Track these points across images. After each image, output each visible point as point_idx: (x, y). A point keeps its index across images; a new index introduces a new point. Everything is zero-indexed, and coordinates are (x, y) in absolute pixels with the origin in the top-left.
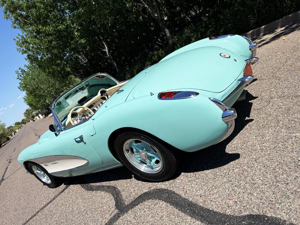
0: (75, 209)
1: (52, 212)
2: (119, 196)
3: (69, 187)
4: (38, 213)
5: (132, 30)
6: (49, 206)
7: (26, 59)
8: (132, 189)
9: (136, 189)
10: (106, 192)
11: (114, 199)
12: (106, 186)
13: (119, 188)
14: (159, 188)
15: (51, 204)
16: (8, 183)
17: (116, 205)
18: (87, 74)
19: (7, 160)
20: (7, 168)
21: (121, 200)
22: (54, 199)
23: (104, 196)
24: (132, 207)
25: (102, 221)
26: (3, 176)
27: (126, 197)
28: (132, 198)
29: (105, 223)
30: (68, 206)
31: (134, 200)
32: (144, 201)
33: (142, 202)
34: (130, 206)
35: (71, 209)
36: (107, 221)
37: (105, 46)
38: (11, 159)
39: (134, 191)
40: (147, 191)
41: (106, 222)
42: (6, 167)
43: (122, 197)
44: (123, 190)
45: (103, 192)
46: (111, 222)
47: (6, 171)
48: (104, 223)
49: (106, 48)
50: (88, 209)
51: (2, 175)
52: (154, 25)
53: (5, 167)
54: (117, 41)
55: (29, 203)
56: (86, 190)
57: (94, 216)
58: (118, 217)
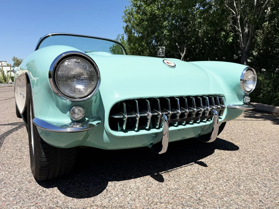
7: (124, 27)
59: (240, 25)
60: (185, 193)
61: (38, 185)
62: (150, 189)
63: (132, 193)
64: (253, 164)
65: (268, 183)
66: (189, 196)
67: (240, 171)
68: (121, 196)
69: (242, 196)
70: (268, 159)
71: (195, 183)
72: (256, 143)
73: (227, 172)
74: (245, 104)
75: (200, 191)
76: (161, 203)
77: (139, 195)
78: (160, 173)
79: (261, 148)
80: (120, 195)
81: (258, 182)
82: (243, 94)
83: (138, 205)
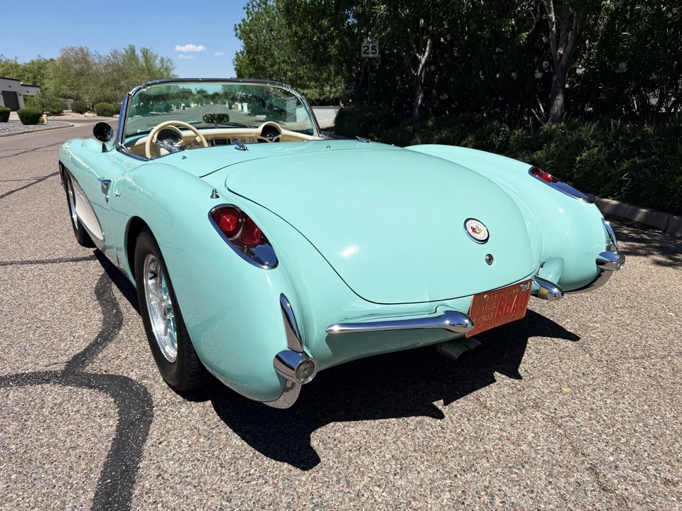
0: (41, 305)
1: (22, 279)
2: (102, 345)
3: (91, 261)
4: (12, 264)
5: (497, 50)
6: (35, 266)
8: (129, 351)
9: (132, 358)
10: (104, 320)
11: (91, 344)
12: (118, 309)
13: (121, 332)
14: (150, 391)
15: (41, 266)
17: (76, 358)
18: (360, 83)
21: (93, 354)
22: (54, 261)
23: (92, 323)
24: (81, 385)
25: (27, 363)
27: (104, 357)
28: (105, 368)
29: (23, 372)
30: (44, 291)
31: (101, 375)
32: (104, 392)
33: (102, 389)
34: (84, 378)
35: (39, 300)
36: (30, 370)
37: (428, 49)
39: (126, 358)
40: (134, 378)
41: (27, 372)
43: (101, 351)
45: (101, 316)
46: (29, 378)
48: (23, 370)
49: (427, 54)
50: (49, 323)
52: (547, 69)
54: (455, 54)
55: (29, 238)
56: (96, 287)
57: (33, 345)
58: (46, 380)
59: (552, 6)
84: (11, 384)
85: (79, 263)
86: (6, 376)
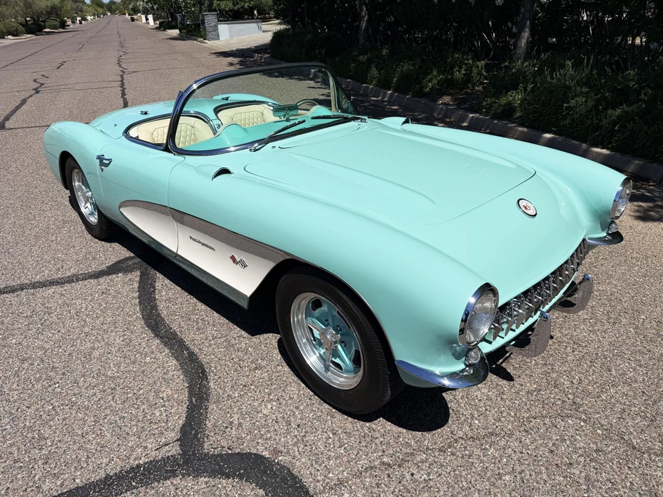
0: (96, 354)
1: (49, 314)
2: (201, 408)
3: (114, 276)
4: (22, 289)
6: (51, 290)
8: (237, 413)
9: (247, 424)
10: (182, 367)
11: (187, 408)
12: (188, 349)
13: (211, 384)
14: (295, 472)
15: (58, 289)
16: (8, 146)
17: (185, 430)
19: (35, 81)
20: (24, 102)
21: (200, 424)
22: (70, 280)
23: (171, 373)
24: (213, 474)
26: (7, 118)
27: (215, 426)
28: (224, 443)
29: (137, 462)
30: (86, 329)
31: (228, 455)
32: (246, 481)
33: (241, 477)
34: (210, 462)
35: (89, 345)
36: (143, 458)
38: (42, 84)
39: (240, 424)
40: (266, 454)
41: (141, 462)
42: (23, 98)
43: (206, 418)
44: (217, 402)
45: (174, 362)
46: (149, 472)
47: (18, 108)
48: (135, 460)
50: (122, 381)
51: (8, 112)
53: (23, 95)
55: (17, 243)
56: (143, 317)
57: (124, 417)
58: (171, 471)
60: (552, 396)
61: (350, 418)
62: (505, 397)
63: (488, 407)
64: (610, 321)
65: (641, 358)
66: (560, 399)
67: (600, 341)
68: (479, 416)
69: (620, 388)
70: (626, 306)
71: (554, 375)
72: (595, 267)
73: (584, 344)
74: (608, 234)
75: (567, 388)
76: (535, 419)
77: (499, 410)
78: (498, 363)
79: (607, 281)
80: (476, 416)
81: (629, 359)
82: (610, 220)
83: (510, 427)
84: (134, 484)
85: (101, 280)
86: (120, 472)
